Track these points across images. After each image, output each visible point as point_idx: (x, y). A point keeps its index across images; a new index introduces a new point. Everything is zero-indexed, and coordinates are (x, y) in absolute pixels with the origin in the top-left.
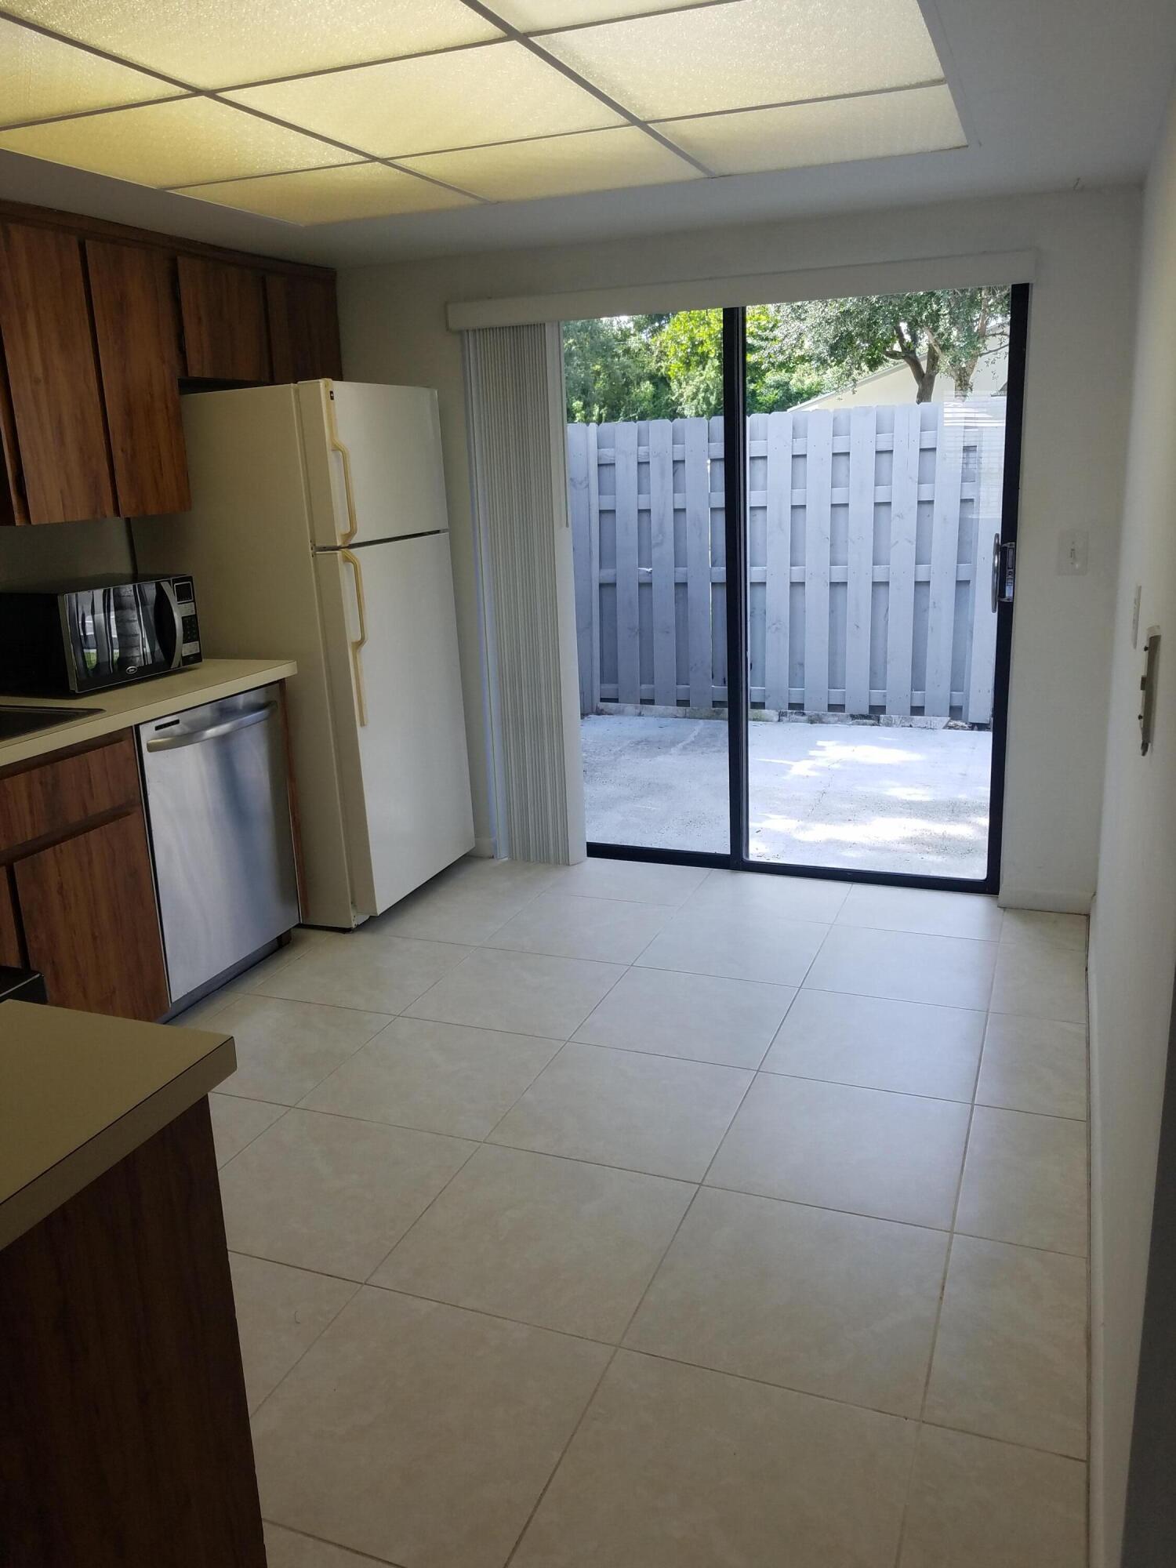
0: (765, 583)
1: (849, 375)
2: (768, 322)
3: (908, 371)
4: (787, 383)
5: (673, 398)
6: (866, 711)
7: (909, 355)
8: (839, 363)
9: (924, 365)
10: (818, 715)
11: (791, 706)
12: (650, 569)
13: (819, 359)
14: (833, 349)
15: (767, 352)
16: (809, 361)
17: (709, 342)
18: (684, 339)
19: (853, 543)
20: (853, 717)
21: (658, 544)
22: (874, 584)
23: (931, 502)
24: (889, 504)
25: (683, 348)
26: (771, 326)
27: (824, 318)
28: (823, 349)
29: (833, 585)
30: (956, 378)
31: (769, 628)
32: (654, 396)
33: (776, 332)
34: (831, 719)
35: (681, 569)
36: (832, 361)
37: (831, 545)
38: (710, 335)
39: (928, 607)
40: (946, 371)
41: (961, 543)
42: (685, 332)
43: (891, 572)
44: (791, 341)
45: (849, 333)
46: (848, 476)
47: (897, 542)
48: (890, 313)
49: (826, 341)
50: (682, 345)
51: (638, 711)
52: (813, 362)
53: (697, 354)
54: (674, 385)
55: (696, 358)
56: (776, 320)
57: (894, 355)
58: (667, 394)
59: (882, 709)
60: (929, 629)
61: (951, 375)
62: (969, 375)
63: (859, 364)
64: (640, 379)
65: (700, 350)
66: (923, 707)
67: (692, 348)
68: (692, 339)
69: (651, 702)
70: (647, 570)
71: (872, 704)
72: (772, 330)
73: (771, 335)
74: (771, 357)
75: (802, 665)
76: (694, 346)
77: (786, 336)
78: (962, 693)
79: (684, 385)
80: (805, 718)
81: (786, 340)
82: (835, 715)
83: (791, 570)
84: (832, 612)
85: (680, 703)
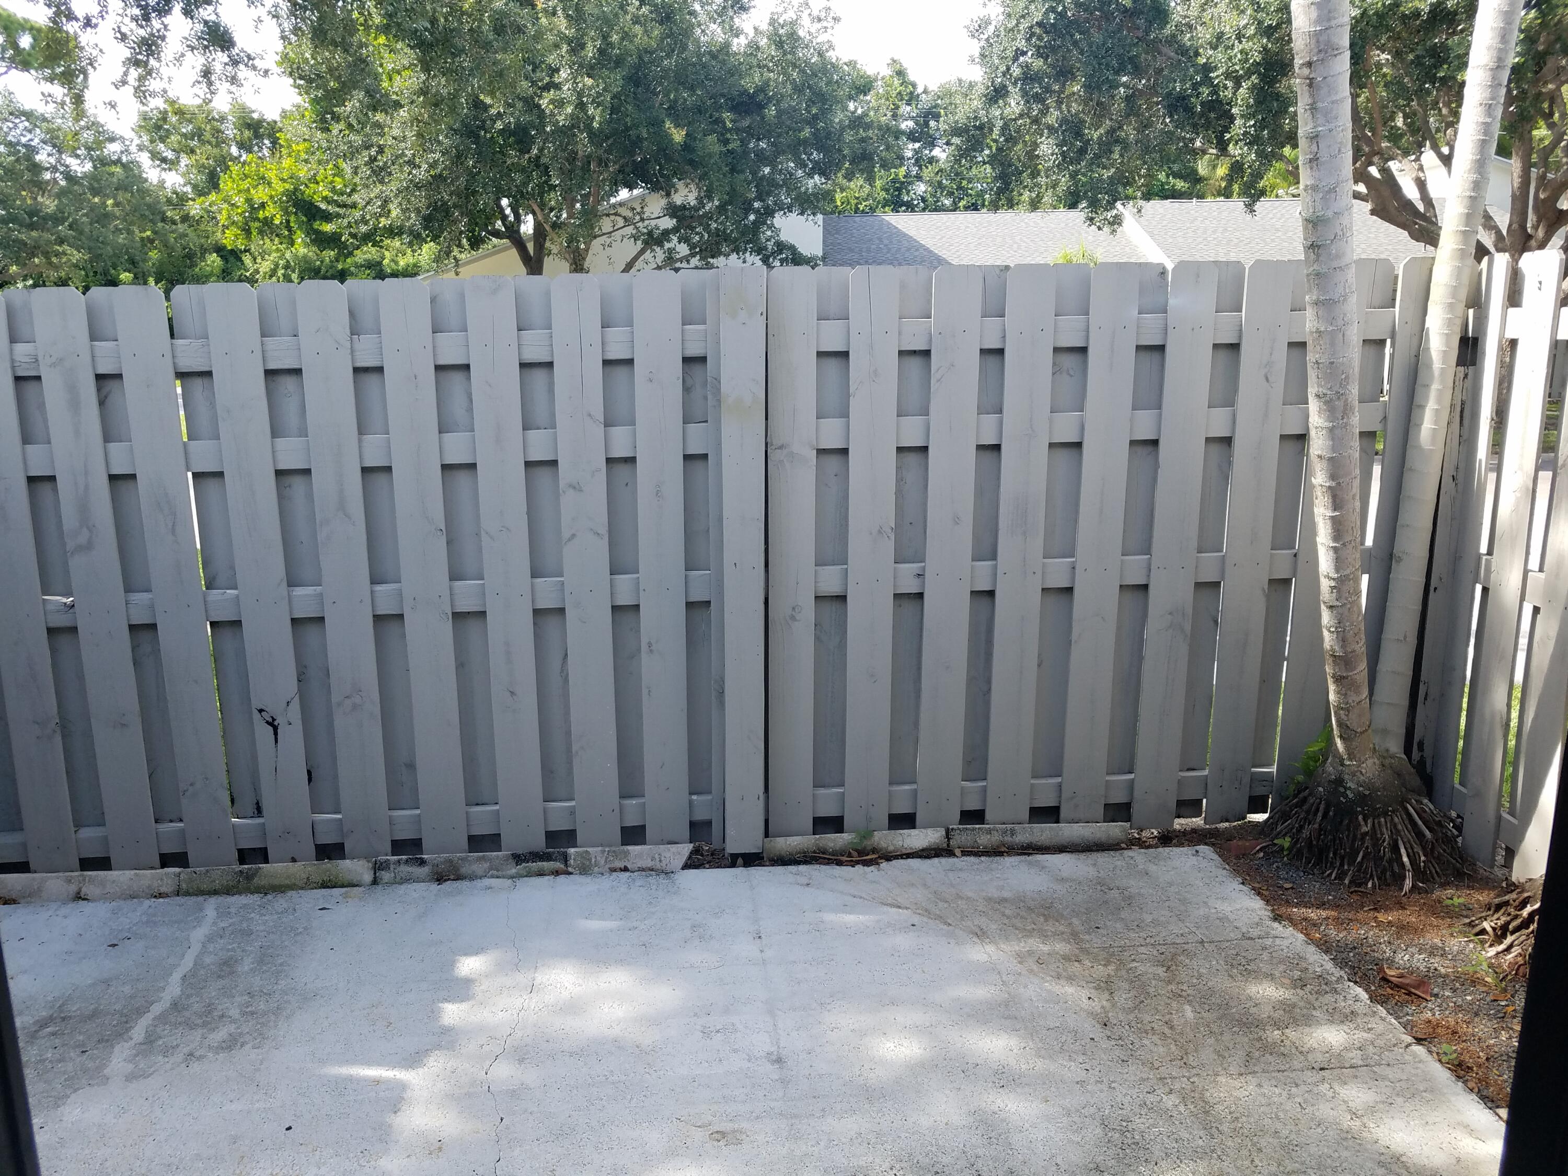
0: (322, 619)
1: (448, 254)
2: (345, 186)
3: (514, 253)
4: (380, 263)
5: (248, 274)
6: (539, 843)
7: (512, 233)
8: (435, 238)
9: (530, 247)
10: (451, 861)
11: (398, 846)
12: (71, 599)
13: (411, 232)
14: (427, 221)
15: (346, 221)
16: (400, 234)
17: (272, 206)
18: (239, 200)
19: (492, 538)
20: (518, 859)
21: (80, 549)
22: (538, 613)
23: (631, 460)
24: (554, 463)
25: (239, 211)
26: (348, 190)
27: (411, 181)
28: (414, 220)
29: (458, 617)
30: (571, 261)
31: (339, 704)
32: (224, 271)
33: (356, 197)
34: (478, 868)
35: (139, 598)
36: (427, 236)
37: (449, 543)
38: (271, 197)
39: (639, 650)
40: (559, 253)
41: (692, 534)
42: (240, 191)
43: (567, 593)
44: (375, 208)
45: (445, 204)
46: (470, 410)
47: (574, 536)
48: (491, 180)
49: (418, 211)
50: (238, 207)
51: (73, 888)
52: (405, 236)
53: (258, 219)
54: (247, 259)
55: (257, 224)
56: (355, 184)
57: (497, 234)
58: (239, 269)
59: (568, 837)
60: (645, 692)
61: (565, 258)
62: (584, 259)
63: (460, 241)
64: (204, 251)
65: (261, 215)
66: (643, 827)
67: (251, 213)
68: (249, 201)
69: (104, 864)
70: (64, 600)
71: (552, 828)
72: (350, 195)
73: (349, 201)
74: (351, 227)
75: (411, 766)
76: (253, 210)
77: (368, 203)
78: (709, 797)
79: (259, 260)
80: (424, 871)
81: (369, 207)
82: (483, 857)
83: (372, 592)
84: (461, 665)
85: (166, 860)
